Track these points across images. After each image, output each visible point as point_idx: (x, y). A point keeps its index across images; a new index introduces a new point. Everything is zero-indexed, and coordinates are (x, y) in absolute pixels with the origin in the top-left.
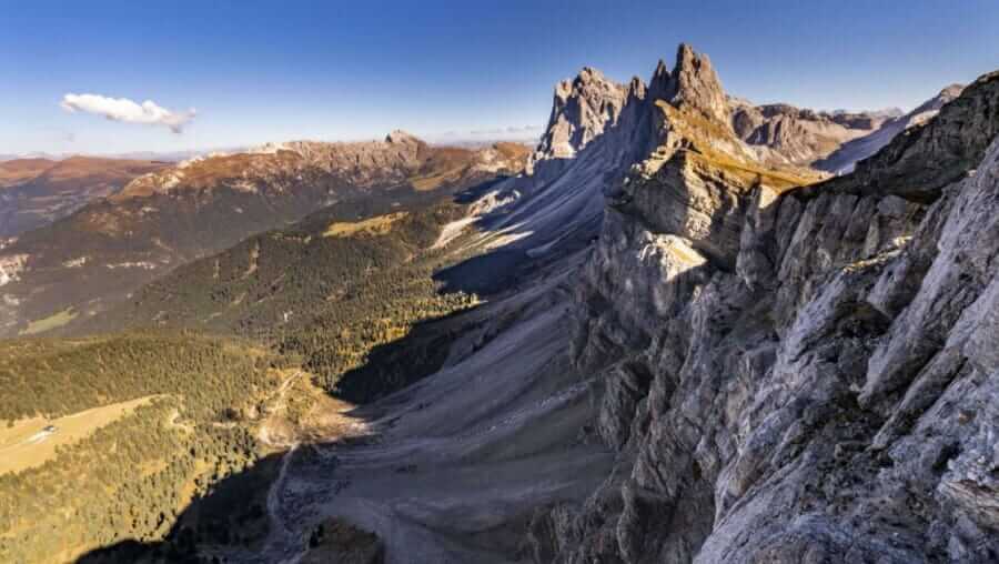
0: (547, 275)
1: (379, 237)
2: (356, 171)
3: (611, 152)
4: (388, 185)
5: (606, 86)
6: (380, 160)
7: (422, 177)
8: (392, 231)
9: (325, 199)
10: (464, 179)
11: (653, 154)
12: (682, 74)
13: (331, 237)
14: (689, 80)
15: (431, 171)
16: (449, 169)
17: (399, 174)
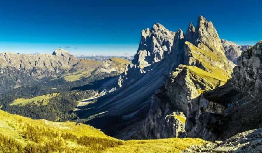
0: (129, 130)
1: (41, 107)
2: (34, 70)
3: (167, 65)
4: (51, 78)
5: (166, 33)
6: (48, 65)
7: (70, 74)
8: (49, 104)
9: (15, 84)
10: (93, 76)
11: (177, 68)
12: (200, 29)
13: (14, 106)
14: (203, 32)
15: (76, 71)
16: (86, 70)
17: (58, 72)
